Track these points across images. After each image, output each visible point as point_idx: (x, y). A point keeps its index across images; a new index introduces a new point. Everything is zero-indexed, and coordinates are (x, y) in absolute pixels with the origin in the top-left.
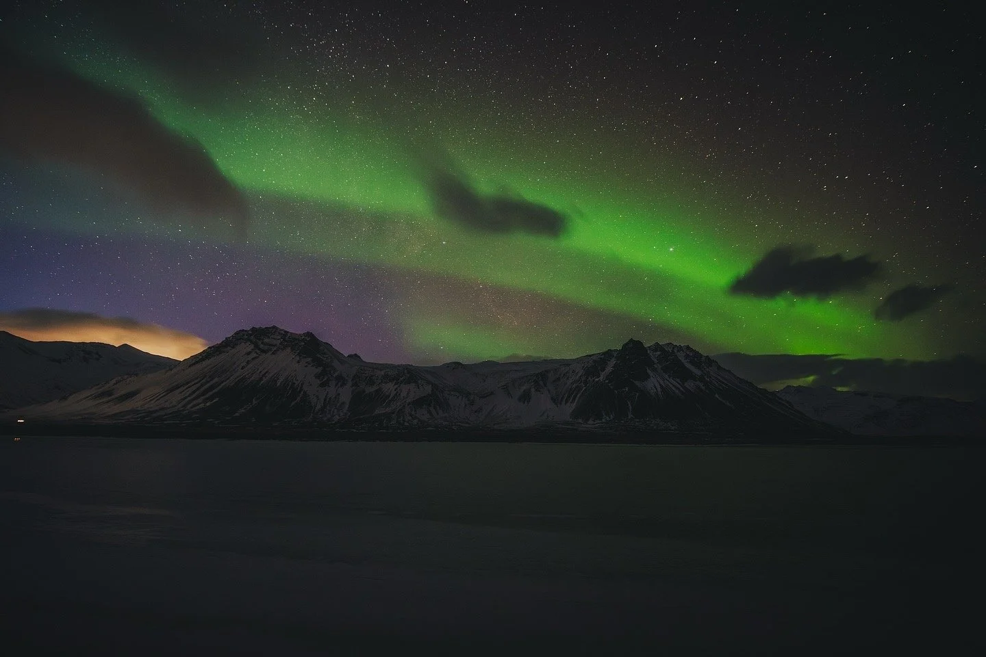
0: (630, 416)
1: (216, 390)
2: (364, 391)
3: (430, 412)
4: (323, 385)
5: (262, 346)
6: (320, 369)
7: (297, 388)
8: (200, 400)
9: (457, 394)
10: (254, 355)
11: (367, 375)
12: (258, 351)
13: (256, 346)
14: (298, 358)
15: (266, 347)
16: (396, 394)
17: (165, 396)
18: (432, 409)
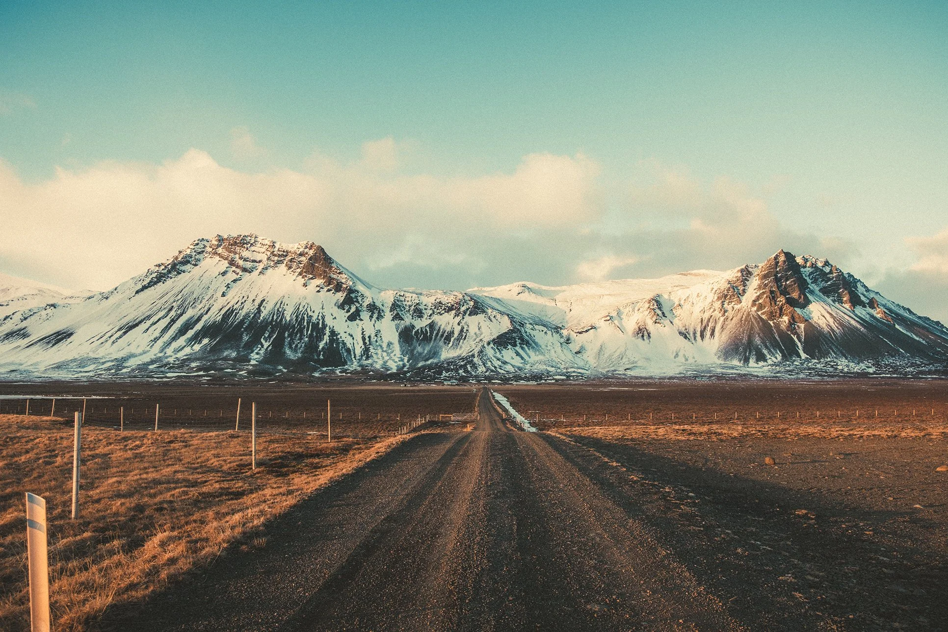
0: (804, 356)
1: (199, 327)
2: (413, 327)
3: (518, 354)
4: (353, 317)
5: (241, 263)
6: (340, 296)
7: (318, 323)
8: (182, 341)
9: (545, 329)
10: (231, 276)
11: (410, 303)
12: (238, 270)
13: (232, 263)
14: (303, 281)
15: (248, 265)
16: (462, 331)
17: (120, 337)
18: (518, 348)
